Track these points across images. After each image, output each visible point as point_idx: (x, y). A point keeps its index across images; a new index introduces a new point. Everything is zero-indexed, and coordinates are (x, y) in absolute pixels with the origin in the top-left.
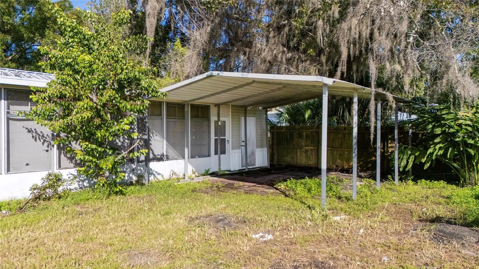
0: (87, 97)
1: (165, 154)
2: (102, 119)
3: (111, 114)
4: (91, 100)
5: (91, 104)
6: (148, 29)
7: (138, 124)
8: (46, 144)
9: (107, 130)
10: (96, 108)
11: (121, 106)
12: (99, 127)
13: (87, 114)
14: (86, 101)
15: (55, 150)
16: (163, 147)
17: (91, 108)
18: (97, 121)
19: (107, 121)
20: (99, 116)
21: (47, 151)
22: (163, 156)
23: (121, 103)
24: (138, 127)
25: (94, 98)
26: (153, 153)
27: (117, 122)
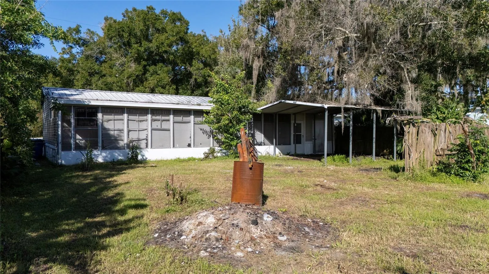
0: (227, 114)
1: (263, 142)
2: (232, 124)
3: (236, 121)
4: (228, 116)
5: (228, 117)
6: (254, 77)
7: (249, 125)
8: (208, 135)
9: (234, 128)
10: (230, 119)
11: (240, 118)
12: (231, 127)
13: (227, 122)
14: (226, 116)
15: (211, 138)
16: (262, 138)
17: (228, 119)
18: (230, 125)
19: (234, 124)
20: (231, 122)
21: (208, 138)
22: (262, 143)
23: (240, 117)
24: (248, 127)
25: (229, 115)
26: (256, 141)
27: (238, 124)
